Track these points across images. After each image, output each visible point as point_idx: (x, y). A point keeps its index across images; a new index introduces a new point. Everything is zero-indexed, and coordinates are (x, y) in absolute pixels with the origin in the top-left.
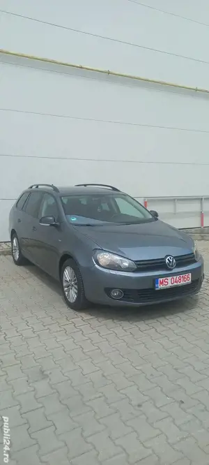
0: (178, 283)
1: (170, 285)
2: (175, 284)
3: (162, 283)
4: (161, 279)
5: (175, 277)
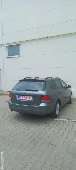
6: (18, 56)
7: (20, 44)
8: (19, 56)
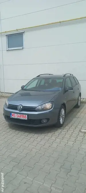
0: (20, 118)
1: (16, 117)
2: (18, 117)
3: (13, 115)
4: (13, 114)
5: (18, 115)
6: (21, 48)
7: (23, 32)
8: (23, 48)
